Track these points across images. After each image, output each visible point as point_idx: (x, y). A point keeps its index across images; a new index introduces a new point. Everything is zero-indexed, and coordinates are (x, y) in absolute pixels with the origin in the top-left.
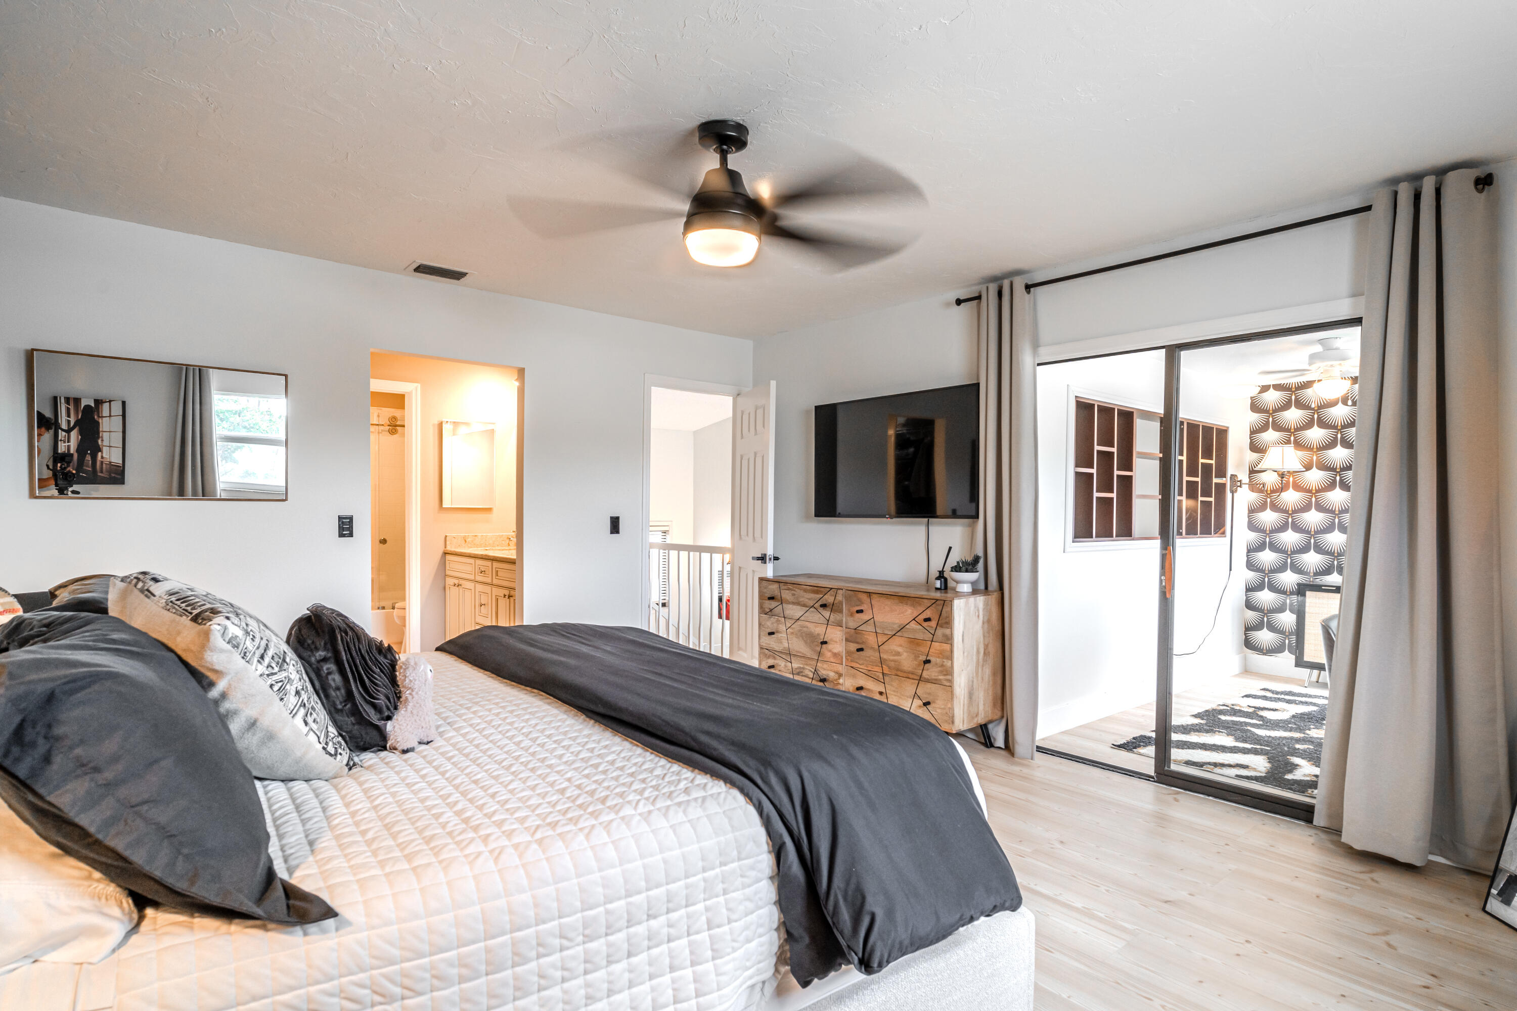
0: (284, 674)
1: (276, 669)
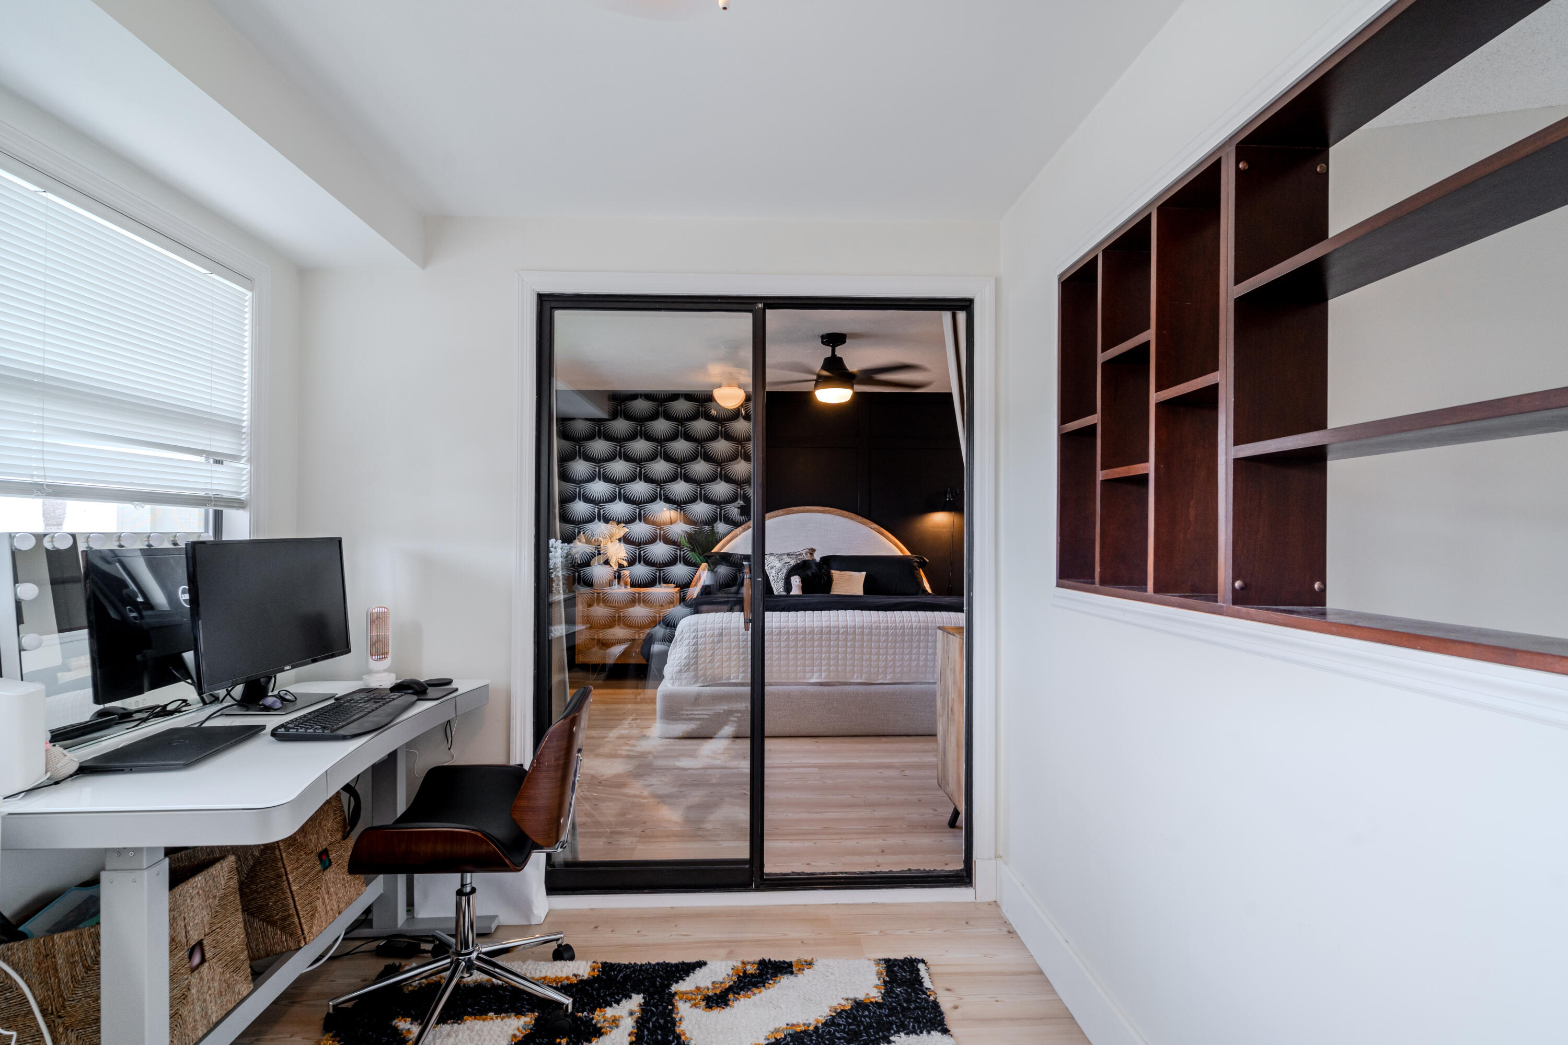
1: (770, 569)
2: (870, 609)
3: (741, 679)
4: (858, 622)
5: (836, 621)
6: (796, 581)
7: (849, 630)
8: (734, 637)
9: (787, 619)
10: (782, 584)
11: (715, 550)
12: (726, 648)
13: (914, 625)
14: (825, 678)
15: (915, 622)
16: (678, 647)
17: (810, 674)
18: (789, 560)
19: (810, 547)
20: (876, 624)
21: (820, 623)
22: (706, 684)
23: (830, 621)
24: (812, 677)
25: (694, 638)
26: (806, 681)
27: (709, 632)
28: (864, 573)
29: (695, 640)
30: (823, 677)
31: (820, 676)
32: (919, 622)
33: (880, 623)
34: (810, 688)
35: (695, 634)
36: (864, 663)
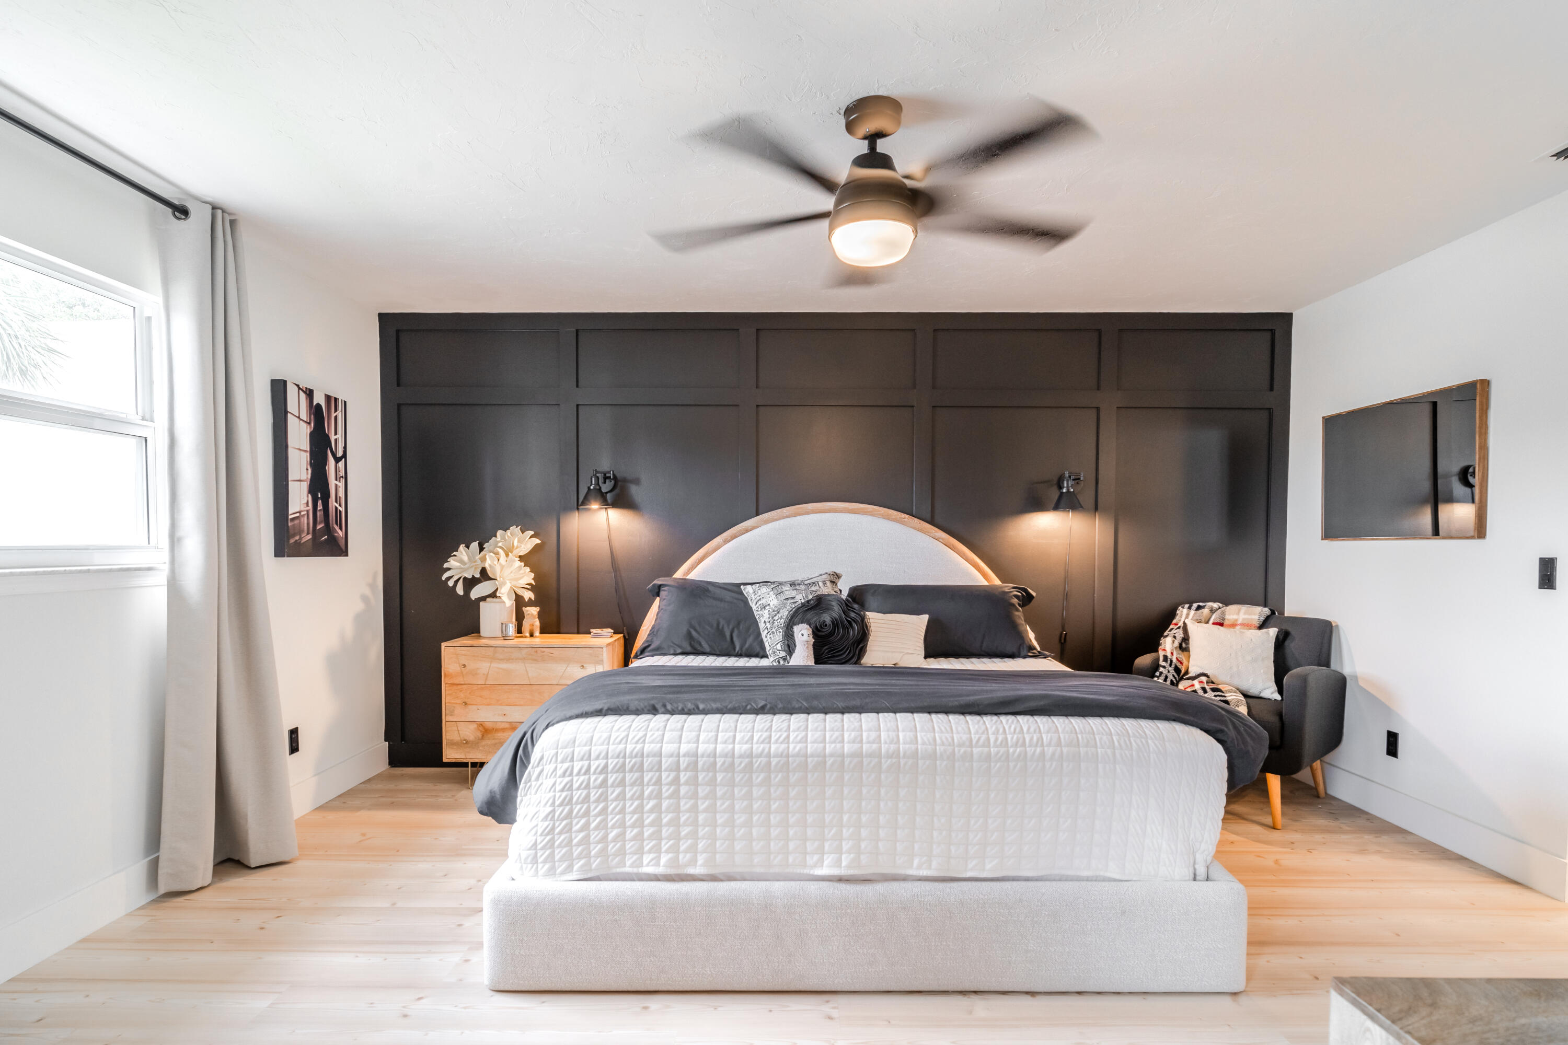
0: (761, 613)
1: (759, 610)
2: (947, 711)
3: (663, 866)
4: (924, 744)
5: (873, 742)
6: (803, 634)
7: (902, 762)
8: (650, 774)
9: (765, 735)
10: (779, 636)
11: (678, 575)
12: (632, 798)
13: (1049, 751)
14: (848, 867)
15: (1049, 745)
16: (533, 791)
17: (816, 857)
18: (793, 594)
19: (831, 570)
20: (962, 750)
21: (839, 745)
22: (589, 875)
23: (861, 741)
24: (820, 862)
25: (564, 775)
26: (806, 871)
27: (597, 763)
28: (925, 618)
29: (567, 779)
30: (844, 864)
31: (838, 863)
32: (1059, 744)
33: (971, 746)
34: (814, 886)
35: (566, 765)
36: (935, 834)
